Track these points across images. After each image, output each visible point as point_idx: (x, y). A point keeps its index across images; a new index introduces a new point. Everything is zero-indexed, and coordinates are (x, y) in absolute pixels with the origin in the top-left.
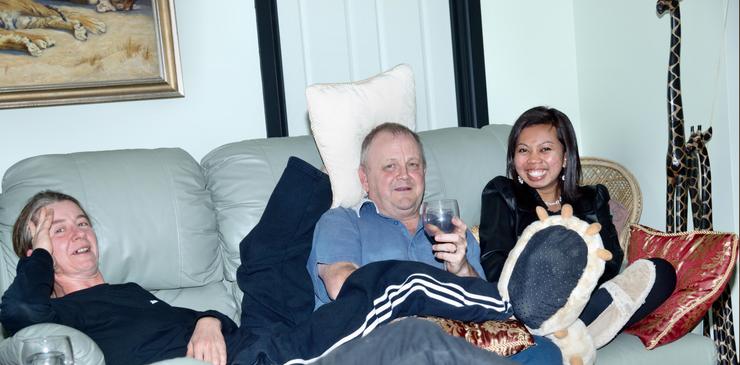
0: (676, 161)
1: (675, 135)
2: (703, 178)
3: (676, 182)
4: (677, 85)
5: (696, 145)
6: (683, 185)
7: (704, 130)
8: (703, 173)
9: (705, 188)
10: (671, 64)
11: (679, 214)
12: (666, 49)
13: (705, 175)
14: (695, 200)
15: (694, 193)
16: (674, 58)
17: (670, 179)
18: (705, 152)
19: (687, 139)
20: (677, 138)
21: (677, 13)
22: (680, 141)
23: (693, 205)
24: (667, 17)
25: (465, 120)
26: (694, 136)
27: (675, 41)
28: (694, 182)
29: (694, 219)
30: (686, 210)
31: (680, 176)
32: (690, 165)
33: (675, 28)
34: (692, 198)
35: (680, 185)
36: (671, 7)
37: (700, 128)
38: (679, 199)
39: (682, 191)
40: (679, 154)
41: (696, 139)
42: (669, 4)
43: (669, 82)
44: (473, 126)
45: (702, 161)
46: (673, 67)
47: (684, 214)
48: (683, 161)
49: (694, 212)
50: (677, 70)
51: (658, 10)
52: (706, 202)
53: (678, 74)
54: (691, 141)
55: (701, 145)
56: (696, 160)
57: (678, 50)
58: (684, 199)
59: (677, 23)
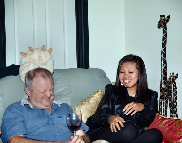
0: (164, 86)
1: (163, 76)
2: (174, 93)
3: (163, 94)
4: (165, 56)
5: (172, 80)
6: (166, 96)
7: (175, 75)
8: (174, 92)
9: (175, 98)
10: (162, 48)
11: (164, 108)
12: (161, 42)
13: (175, 93)
14: (170, 102)
15: (170, 99)
16: (164, 45)
17: (161, 93)
18: (175, 83)
19: (168, 78)
20: (164, 77)
21: (165, 28)
22: (165, 78)
23: (170, 104)
24: (162, 29)
25: (80, 65)
26: (171, 77)
27: (164, 39)
28: (171, 95)
29: (170, 110)
30: (167, 106)
31: (165, 92)
32: (169, 88)
33: (164, 34)
34: (169, 101)
35: (165, 96)
36: (163, 25)
37: (173, 73)
38: (164, 101)
39: (166, 98)
40: (165, 83)
41: (172, 78)
42: (163, 24)
43: (162, 55)
44: (83, 68)
45: (174, 87)
46: (163, 49)
47: (166, 108)
48: (166, 86)
49: (170, 107)
50: (165, 50)
51: (158, 26)
52: (175, 103)
53: (165, 52)
54: (170, 79)
55: (173, 81)
56: (171, 86)
57: (165, 42)
58: (166, 102)
59: (165, 32)
